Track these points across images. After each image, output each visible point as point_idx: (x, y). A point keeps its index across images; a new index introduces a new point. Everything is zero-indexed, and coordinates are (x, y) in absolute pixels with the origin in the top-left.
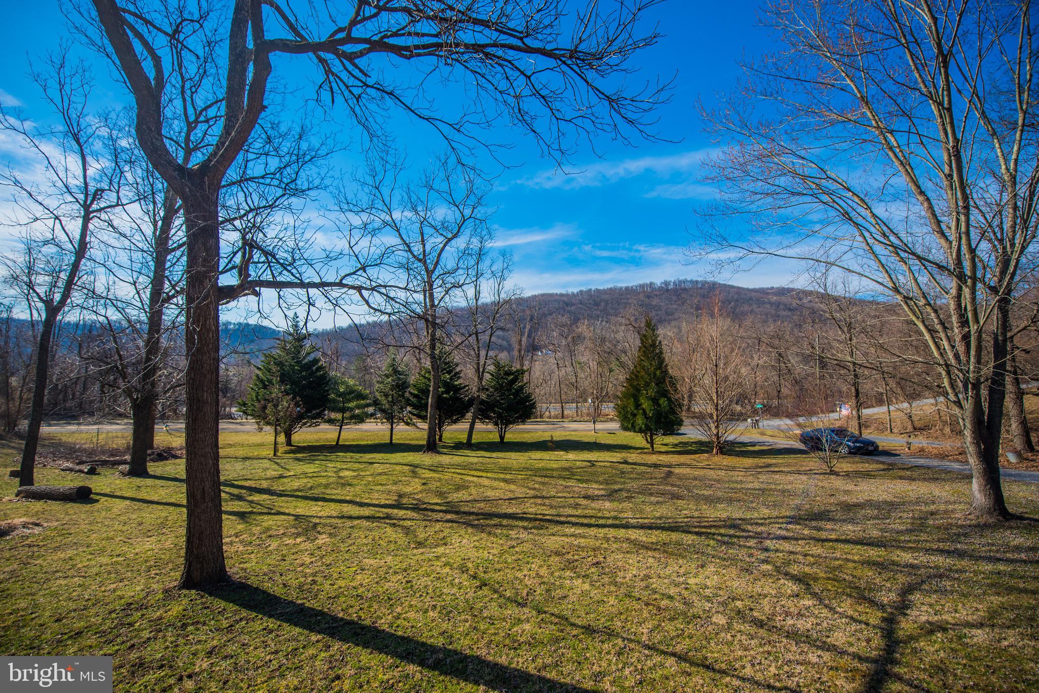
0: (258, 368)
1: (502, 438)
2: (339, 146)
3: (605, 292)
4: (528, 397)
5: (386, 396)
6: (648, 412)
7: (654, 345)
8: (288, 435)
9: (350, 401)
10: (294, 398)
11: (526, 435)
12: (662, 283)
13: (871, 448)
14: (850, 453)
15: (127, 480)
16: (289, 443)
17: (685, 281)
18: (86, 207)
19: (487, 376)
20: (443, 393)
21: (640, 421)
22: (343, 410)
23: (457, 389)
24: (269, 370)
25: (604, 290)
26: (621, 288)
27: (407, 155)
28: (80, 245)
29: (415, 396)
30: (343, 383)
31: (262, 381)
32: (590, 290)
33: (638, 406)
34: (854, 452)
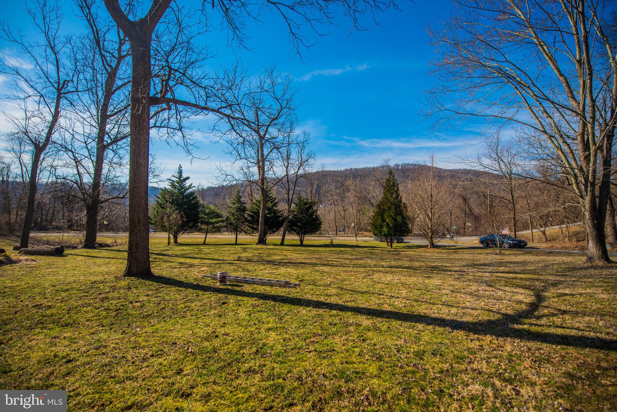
0: (158, 197)
1: (302, 242)
2: (210, 55)
3: (360, 170)
4: (317, 218)
5: (233, 215)
6: (389, 224)
7: (394, 185)
8: (176, 238)
9: (211, 218)
10: (180, 212)
11: (315, 242)
12: (394, 165)
13: (523, 244)
14: (510, 247)
15: (83, 250)
16: (176, 242)
17: (408, 164)
18: (59, 90)
19: (293, 205)
20: (267, 214)
21: (385, 229)
22: (208, 223)
23: (275, 212)
24: (165, 198)
25: (360, 169)
26: (370, 168)
27: (248, 68)
28: (55, 112)
29: (251, 216)
30: (208, 208)
31: (160, 205)
32: (351, 169)
33: (383, 221)
34: (512, 247)
